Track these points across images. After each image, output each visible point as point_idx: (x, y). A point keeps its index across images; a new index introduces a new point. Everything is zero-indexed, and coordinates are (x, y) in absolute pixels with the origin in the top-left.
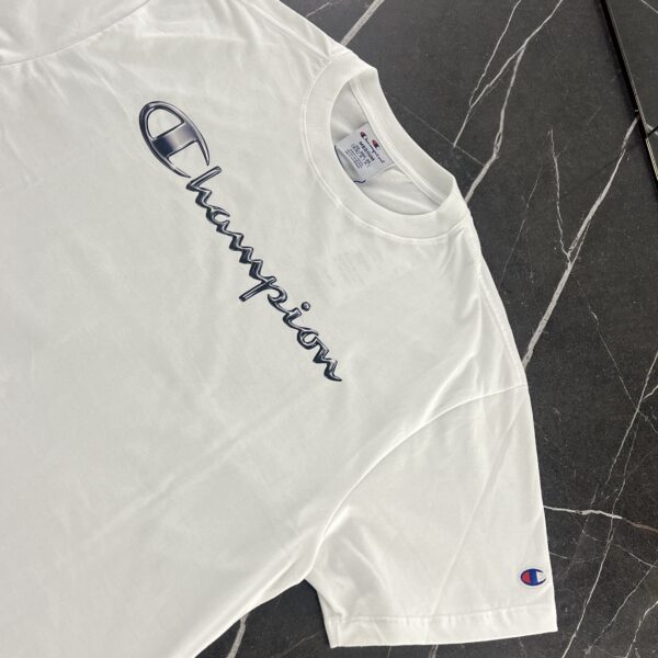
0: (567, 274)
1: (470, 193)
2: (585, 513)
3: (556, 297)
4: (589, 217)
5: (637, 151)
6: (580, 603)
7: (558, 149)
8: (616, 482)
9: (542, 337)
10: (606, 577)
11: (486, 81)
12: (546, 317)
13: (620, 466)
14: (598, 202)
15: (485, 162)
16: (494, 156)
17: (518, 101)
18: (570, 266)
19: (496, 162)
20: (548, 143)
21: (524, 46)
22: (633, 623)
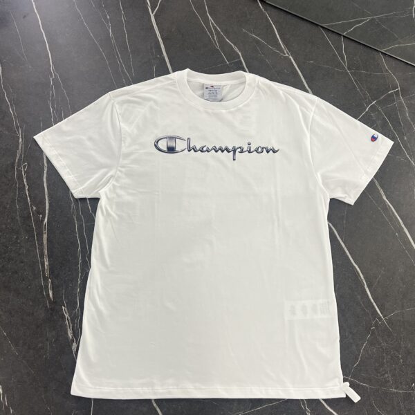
0: (293, 60)
1: (247, 70)
2: (367, 110)
3: (297, 69)
4: (279, 39)
5: (268, 8)
6: (390, 130)
7: (251, 32)
8: (365, 94)
9: (307, 82)
10: (389, 118)
11: (213, 37)
12: (302, 77)
13: (361, 90)
15: (239, 57)
16: (240, 54)
17: (226, 33)
18: (291, 57)
19: (242, 54)
20: (247, 34)
22: (407, 120)
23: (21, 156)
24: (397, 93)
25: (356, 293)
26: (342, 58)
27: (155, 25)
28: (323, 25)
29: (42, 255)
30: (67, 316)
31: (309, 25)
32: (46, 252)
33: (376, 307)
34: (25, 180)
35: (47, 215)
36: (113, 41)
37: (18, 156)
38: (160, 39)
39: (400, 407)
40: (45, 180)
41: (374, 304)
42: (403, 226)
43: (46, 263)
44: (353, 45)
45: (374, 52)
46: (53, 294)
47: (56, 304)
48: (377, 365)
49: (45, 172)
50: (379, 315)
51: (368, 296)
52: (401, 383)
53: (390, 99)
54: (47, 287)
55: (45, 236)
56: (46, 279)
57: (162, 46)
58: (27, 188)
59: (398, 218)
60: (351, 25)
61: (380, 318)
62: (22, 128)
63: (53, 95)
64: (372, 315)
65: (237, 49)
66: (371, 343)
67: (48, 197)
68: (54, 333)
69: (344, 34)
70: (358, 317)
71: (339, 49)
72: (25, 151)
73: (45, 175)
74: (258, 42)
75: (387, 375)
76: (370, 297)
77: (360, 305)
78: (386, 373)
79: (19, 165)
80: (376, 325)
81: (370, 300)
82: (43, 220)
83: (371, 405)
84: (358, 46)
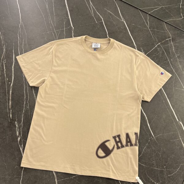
0: (125, 23)
2: (156, 47)
3: (127, 27)
4: (120, 14)
6: (165, 56)
7: (108, 10)
8: (156, 40)
9: (130, 33)
10: (165, 51)
11: (91, 11)
12: (129, 30)
13: (154, 38)
14: (119, 11)
15: (102, 20)
17: (97, 9)
18: (124, 22)
19: (103, 19)
20: (106, 10)
21: (91, 2)
22: (173, 52)
23: (4, 56)
24: (170, 40)
25: (143, 125)
26: (147, 23)
27: (67, 4)
28: (140, 9)
29: (9, 99)
30: (17, 126)
31: (134, 9)
32: (10, 98)
33: (152, 132)
34: (4, 67)
35: (12, 82)
36: (48, 10)
37: (2, 56)
38: (68, 10)
39: (158, 175)
40: (13, 67)
41: (151, 130)
42: (167, 98)
43: (10, 103)
44: (152, 18)
45: (162, 22)
46: (12, 116)
47: (13, 120)
48: (150, 157)
49: (14, 64)
50: (152, 135)
51: (148, 127)
52: (160, 166)
53: (167, 42)
54: (9, 113)
55: (11, 92)
56: (9, 109)
57: (69, 13)
58: (5, 70)
59: (165, 94)
60: (152, 9)
61: (153, 137)
62: (5, 45)
63: (20, 32)
64: (149, 135)
65: (101, 17)
66: (148, 147)
67: (14, 75)
68: (11, 132)
69: (149, 13)
70: (143, 136)
71: (146, 19)
72: (6, 55)
73: (13, 65)
74: (111, 14)
75: (153, 162)
76: (149, 127)
77: (145, 131)
78: (153, 161)
79: (3, 60)
80: (151, 140)
81: (149, 128)
82: (10, 85)
83: (145, 174)
84: (155, 19)
